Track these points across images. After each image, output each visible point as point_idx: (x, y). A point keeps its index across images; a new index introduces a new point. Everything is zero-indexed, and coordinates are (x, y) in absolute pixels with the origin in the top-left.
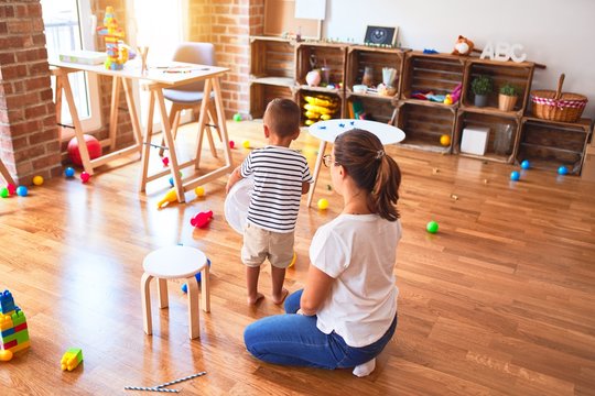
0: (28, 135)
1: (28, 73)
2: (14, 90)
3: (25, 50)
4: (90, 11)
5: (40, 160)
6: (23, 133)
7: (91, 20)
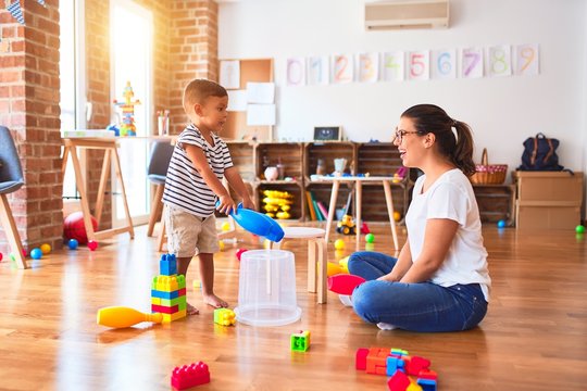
0: (40, 200)
1: (46, 139)
2: (33, 153)
3: (45, 116)
4: (85, 99)
5: (47, 228)
6: (36, 197)
7: (87, 108)
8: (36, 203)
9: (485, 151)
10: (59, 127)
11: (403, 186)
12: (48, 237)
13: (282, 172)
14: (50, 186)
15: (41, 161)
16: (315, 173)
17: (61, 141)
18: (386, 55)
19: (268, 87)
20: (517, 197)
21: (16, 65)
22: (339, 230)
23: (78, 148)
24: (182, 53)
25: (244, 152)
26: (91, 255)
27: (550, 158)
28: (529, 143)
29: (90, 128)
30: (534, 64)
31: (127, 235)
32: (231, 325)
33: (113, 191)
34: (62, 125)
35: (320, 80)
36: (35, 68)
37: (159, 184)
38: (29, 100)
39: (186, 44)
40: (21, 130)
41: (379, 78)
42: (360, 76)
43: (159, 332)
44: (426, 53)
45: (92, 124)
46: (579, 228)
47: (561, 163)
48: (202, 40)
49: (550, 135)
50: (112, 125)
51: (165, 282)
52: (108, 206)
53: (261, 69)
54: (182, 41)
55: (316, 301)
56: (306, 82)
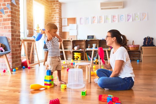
0: (15, 56)
1: (16, 40)
2: (13, 44)
3: (16, 34)
4: (27, 29)
5: (17, 63)
6: (14, 55)
7: (27, 31)
8: (14, 57)
9: (133, 41)
10: (20, 37)
12: (17, 65)
13: (79, 48)
14: (18, 52)
15: (15, 46)
16: (88, 48)
17: (21, 40)
18: (106, 16)
19: (75, 25)
20: (142, 54)
21: (9, 20)
22: (94, 63)
23: (25, 42)
24: (52, 17)
25: (69, 42)
26: (29, 70)
27: (151, 43)
28: (145, 39)
29: (28, 37)
30: (146, 18)
31: (38, 65)
32: (65, 89)
33: (34, 53)
34: (21, 36)
35: (89, 23)
36: (14, 21)
37: (46, 51)
38: (12, 30)
39: (53, 14)
40: (10, 37)
41: (104, 22)
42: (99, 22)
43: (46, 91)
44: (117, 15)
45: (29, 36)
47: (154, 44)
48: (57, 13)
49: (151, 37)
50: (34, 36)
51: (48, 77)
52: (33, 57)
53: (73, 20)
54: (52, 13)
55: (88, 82)
56: (85, 24)
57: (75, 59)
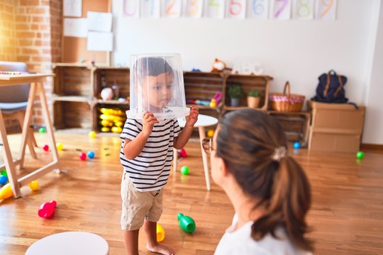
9: (287, 83)
11: (218, 111)
13: (117, 93)
19: (106, 17)
20: (311, 124)
25: (85, 73)
27: (339, 93)
28: (323, 78)
30: (333, 10)
35: (152, 13)
41: (203, 15)
42: (186, 12)
46: (359, 154)
47: (347, 95)
49: (340, 72)
56: (140, 15)
57: (104, 129)
